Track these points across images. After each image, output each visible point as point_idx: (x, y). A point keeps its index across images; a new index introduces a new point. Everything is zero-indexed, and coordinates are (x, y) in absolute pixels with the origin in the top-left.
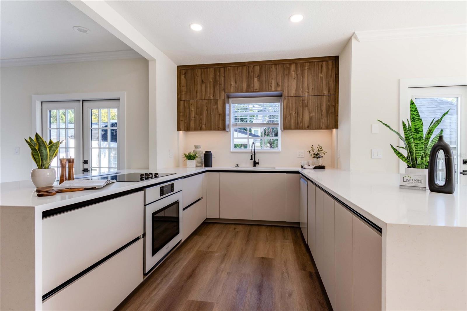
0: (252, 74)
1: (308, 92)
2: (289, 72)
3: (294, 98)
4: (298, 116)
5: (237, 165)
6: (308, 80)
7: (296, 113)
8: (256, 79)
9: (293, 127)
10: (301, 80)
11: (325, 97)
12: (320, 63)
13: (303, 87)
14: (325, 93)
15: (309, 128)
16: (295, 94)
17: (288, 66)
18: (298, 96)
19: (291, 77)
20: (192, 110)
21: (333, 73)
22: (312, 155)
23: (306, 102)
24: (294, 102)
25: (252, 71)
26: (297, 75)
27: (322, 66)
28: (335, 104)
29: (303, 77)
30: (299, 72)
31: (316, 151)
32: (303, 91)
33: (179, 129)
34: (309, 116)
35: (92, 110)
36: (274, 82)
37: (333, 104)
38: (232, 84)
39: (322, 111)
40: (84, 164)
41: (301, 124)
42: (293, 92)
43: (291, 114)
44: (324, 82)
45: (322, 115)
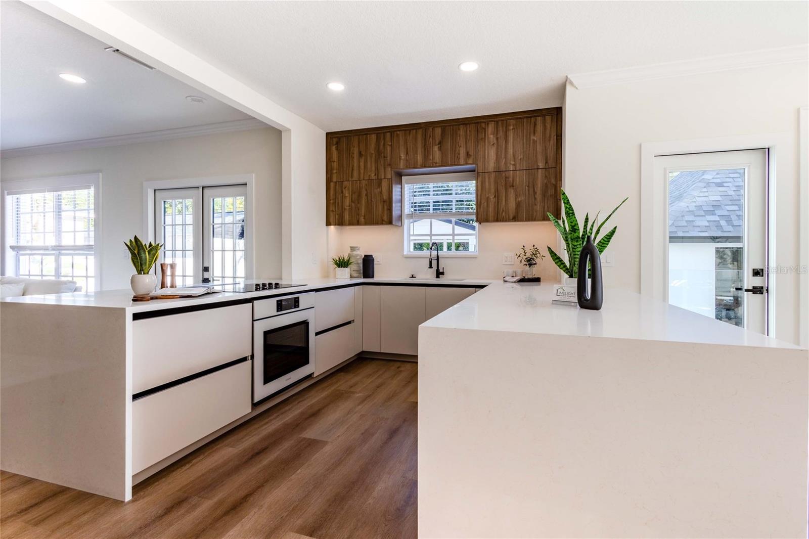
0: (431, 140)
1: (514, 165)
2: (485, 136)
3: (493, 175)
4: (498, 202)
5: (413, 275)
6: (515, 146)
7: (495, 197)
8: (436, 148)
9: (491, 218)
10: (504, 146)
11: (540, 170)
12: (533, 120)
13: (506, 158)
14: (541, 165)
15: (515, 219)
16: (495, 168)
17: (483, 125)
18: (498, 171)
19: (489, 142)
20: (347, 195)
21: (554, 134)
22: (523, 261)
23: (511, 179)
24: (492, 180)
25: (430, 136)
26: (497, 139)
27: (535, 125)
28: (556, 181)
29: (507, 142)
30: (501, 134)
31: (528, 255)
32: (505, 163)
33: (328, 224)
34: (516, 200)
35: (215, 200)
36: (462, 151)
37: (553, 181)
38: (402, 155)
39: (535, 193)
40: (204, 273)
41: (504, 214)
42: (491, 165)
43: (488, 199)
44: (539, 148)
45: (535, 199)
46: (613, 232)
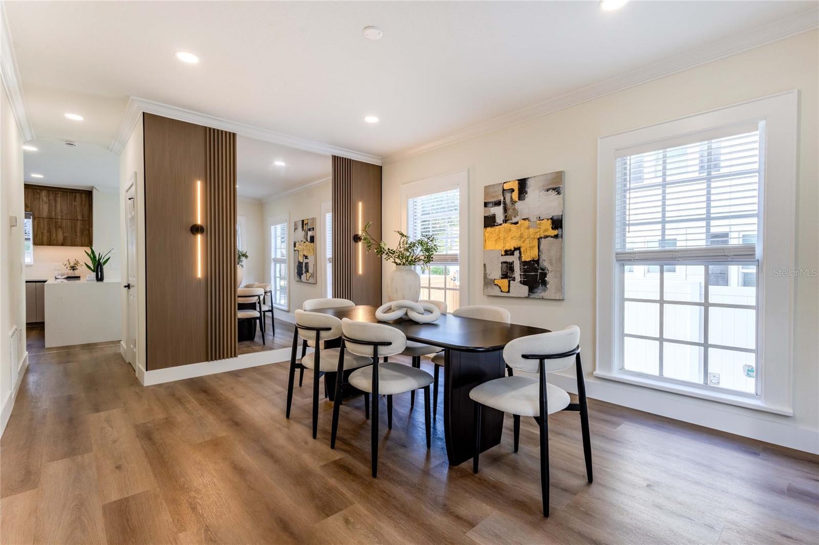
1: (62, 216)
2: (40, 197)
3: (46, 220)
4: (50, 235)
6: (61, 205)
7: (48, 232)
9: (45, 244)
10: (54, 205)
11: (79, 221)
12: (74, 194)
13: (55, 211)
14: (80, 218)
15: (62, 245)
16: (47, 216)
17: (38, 191)
18: (50, 218)
19: (43, 201)
21: (87, 203)
22: (68, 267)
23: (59, 223)
24: (46, 222)
26: (49, 200)
27: (75, 197)
28: (89, 227)
29: (56, 203)
30: (51, 197)
31: (72, 264)
32: (55, 214)
34: (63, 235)
37: (88, 227)
39: (76, 232)
41: (54, 242)
42: (45, 213)
43: (42, 233)
44: (78, 209)
45: (76, 235)
46: (109, 258)
